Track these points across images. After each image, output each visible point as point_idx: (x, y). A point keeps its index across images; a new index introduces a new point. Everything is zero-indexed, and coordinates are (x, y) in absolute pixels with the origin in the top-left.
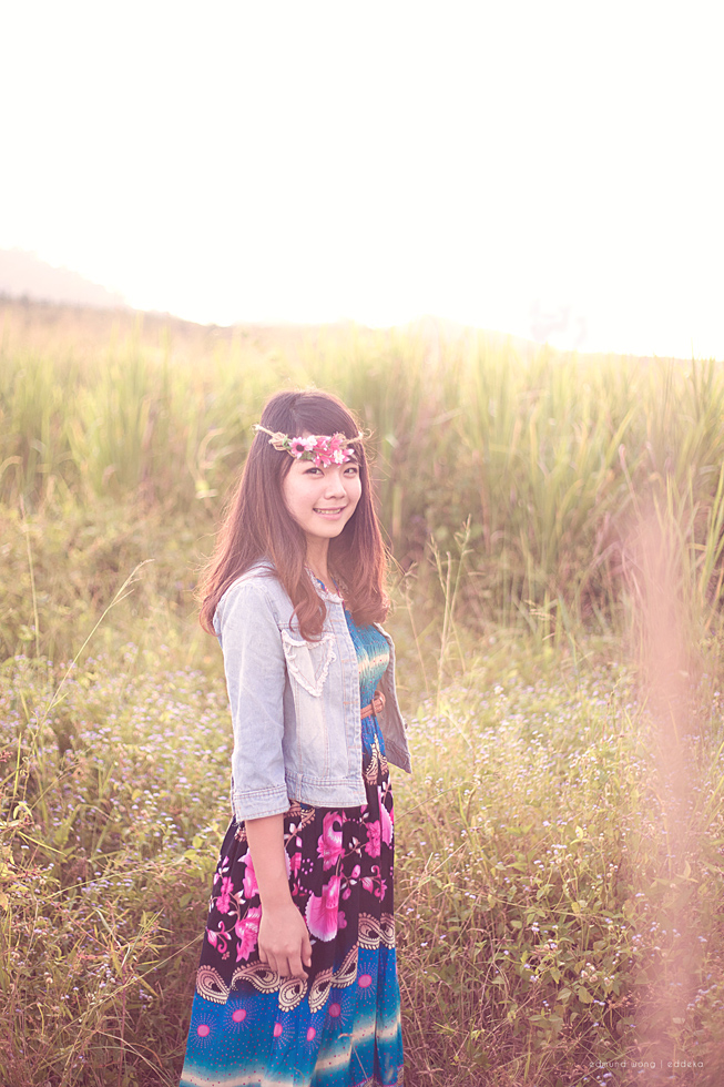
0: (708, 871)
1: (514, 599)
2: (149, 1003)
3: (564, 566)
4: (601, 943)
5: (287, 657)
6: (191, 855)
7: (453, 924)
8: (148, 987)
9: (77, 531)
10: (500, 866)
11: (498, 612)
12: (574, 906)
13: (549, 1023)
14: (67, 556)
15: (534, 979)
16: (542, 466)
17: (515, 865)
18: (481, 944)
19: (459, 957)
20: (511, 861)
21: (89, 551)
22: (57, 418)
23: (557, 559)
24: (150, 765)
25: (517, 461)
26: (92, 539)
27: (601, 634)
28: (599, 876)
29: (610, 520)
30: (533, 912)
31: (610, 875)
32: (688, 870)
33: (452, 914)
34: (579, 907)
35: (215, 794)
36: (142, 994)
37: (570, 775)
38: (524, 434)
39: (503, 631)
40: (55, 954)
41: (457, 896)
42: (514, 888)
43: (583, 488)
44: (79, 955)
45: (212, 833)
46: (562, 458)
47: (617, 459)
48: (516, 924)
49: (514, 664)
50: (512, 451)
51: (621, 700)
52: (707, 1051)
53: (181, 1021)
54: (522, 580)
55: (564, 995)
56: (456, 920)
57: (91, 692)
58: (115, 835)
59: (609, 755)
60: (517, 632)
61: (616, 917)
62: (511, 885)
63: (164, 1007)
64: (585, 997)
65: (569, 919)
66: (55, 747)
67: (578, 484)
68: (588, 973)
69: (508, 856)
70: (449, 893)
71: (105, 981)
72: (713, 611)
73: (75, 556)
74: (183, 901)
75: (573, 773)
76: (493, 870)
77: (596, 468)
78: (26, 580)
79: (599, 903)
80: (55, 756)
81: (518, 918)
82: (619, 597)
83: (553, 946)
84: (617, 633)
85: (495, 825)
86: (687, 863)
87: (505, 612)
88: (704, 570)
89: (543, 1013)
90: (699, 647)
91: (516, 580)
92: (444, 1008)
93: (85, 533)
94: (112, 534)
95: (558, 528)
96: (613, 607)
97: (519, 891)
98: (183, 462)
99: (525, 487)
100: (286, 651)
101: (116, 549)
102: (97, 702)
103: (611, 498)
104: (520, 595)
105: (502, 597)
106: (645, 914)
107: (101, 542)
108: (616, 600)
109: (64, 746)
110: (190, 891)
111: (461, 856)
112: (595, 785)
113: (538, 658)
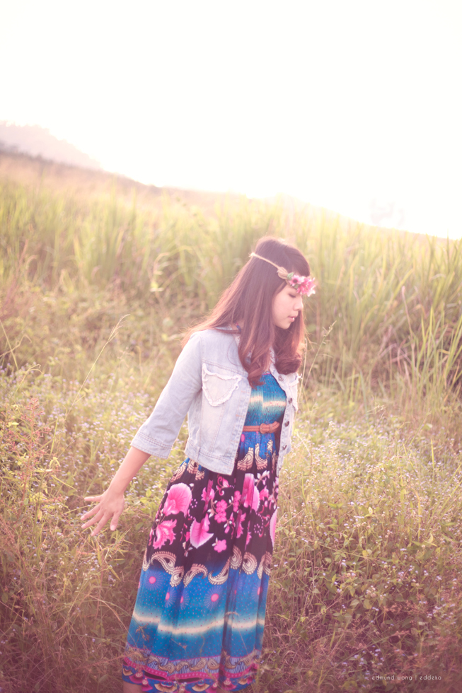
0: (445, 540)
1: (333, 371)
2: (113, 584)
3: (363, 355)
4: (378, 576)
5: (203, 380)
6: (144, 500)
7: (290, 556)
8: (115, 574)
9: (76, 304)
10: (322, 526)
11: (322, 378)
12: (364, 553)
13: (344, 618)
14: (69, 318)
15: (340, 591)
16: (355, 293)
17: (331, 526)
18: (308, 569)
19: (294, 576)
20: (328, 523)
21: (83, 317)
22: (64, 235)
23: (359, 349)
24: (120, 447)
25: (341, 289)
26: (85, 310)
27: (382, 397)
28: (380, 537)
29: (392, 330)
30: (339, 554)
31: (387, 536)
32: (432, 539)
33: (291, 550)
34: (366, 554)
35: (157, 467)
36: (110, 578)
37: (366, 477)
38: (345, 273)
39: (324, 389)
40: (64, 549)
41: (296, 541)
42: (329, 539)
43: (379, 310)
44: (79, 551)
45: (157, 489)
46: (368, 290)
47: (400, 294)
48: (328, 560)
49: (330, 409)
50: (338, 283)
51: (393, 437)
52: (437, 643)
53: (129, 596)
54: (338, 360)
55: (355, 603)
56: (293, 554)
57: (86, 400)
58: (98, 485)
59: (391, 468)
60: (332, 391)
61: (389, 561)
62: (327, 537)
63: (121, 587)
64: (367, 605)
65: (360, 559)
66: (64, 430)
67: (376, 307)
68: (371, 592)
69: (326, 520)
70: (291, 538)
71: (94, 567)
72: (450, 391)
73: (75, 318)
74: (138, 527)
75: (368, 476)
76: (317, 528)
77: (387, 298)
78: (46, 330)
79: (379, 552)
80: (64, 435)
81: (329, 556)
82: (395, 375)
83: (353, 574)
84: (392, 397)
85: (320, 501)
86: (431, 534)
87: (326, 378)
88: (447, 365)
89: (341, 612)
90: (440, 410)
91: (334, 360)
92: (283, 604)
93: (81, 305)
94: (98, 307)
95: (362, 332)
96: (391, 382)
97: (332, 541)
98: (139, 268)
99: (343, 305)
100: (203, 376)
101: (100, 317)
102: (90, 406)
103: (393, 318)
104: (336, 369)
105: (326, 369)
106: (404, 561)
107: (90, 311)
108: (393, 378)
109: (70, 430)
110: (142, 521)
111: (300, 517)
112: (382, 484)
113: (345, 407)
